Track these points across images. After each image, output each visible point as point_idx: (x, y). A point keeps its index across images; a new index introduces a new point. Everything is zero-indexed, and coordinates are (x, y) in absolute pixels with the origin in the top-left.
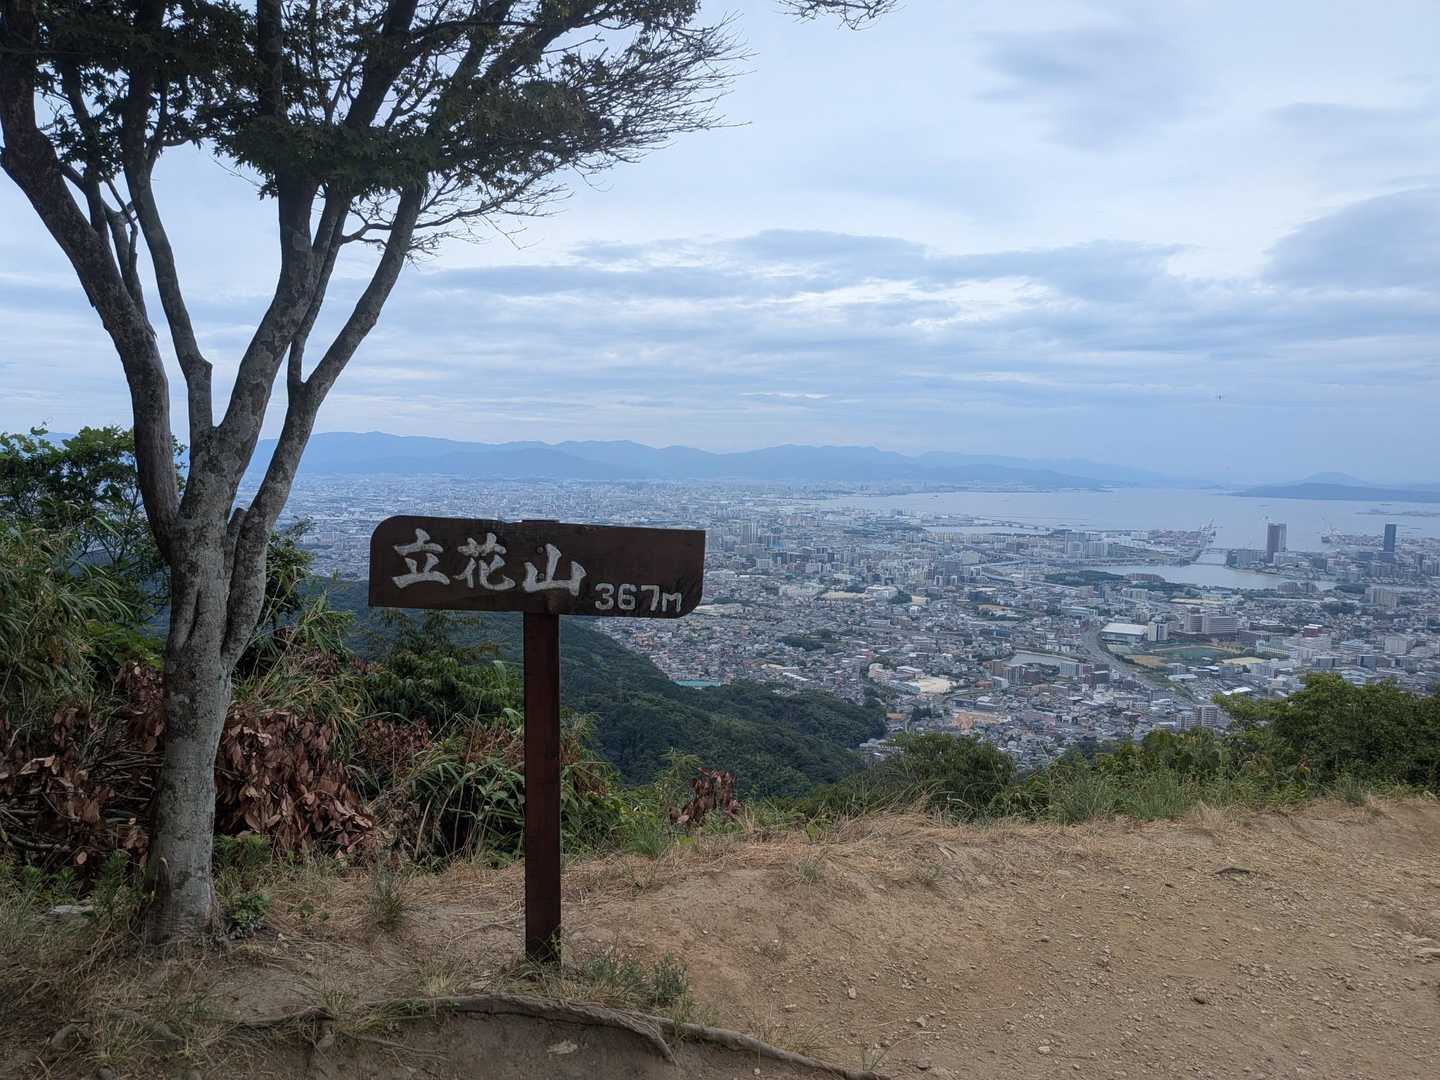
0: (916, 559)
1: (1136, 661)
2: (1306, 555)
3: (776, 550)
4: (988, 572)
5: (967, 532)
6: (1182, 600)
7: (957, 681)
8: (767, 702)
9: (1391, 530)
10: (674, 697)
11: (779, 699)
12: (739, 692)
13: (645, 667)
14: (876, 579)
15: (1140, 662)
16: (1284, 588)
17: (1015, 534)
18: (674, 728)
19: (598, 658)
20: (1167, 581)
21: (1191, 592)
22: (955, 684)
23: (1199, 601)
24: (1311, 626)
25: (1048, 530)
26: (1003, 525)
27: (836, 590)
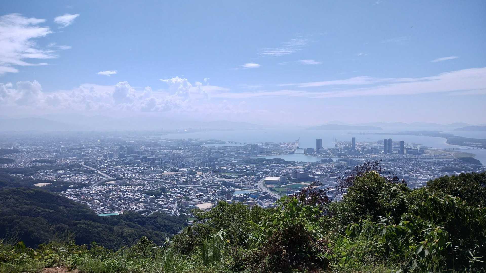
0: (198, 157)
1: (276, 190)
2: (329, 149)
3: (141, 157)
4: (224, 161)
5: (217, 146)
6: (290, 167)
7: (214, 204)
8: (140, 219)
9: (354, 139)
10: (97, 222)
11: (144, 217)
12: (127, 216)
13: (84, 210)
14: (183, 166)
15: (278, 191)
16: (322, 161)
17: (234, 146)
18: (97, 235)
19: (61, 208)
20: (285, 161)
21: (293, 164)
22: (213, 204)
23: (296, 167)
24: (332, 173)
25: (245, 144)
26: (229, 143)
27: (167, 171)
